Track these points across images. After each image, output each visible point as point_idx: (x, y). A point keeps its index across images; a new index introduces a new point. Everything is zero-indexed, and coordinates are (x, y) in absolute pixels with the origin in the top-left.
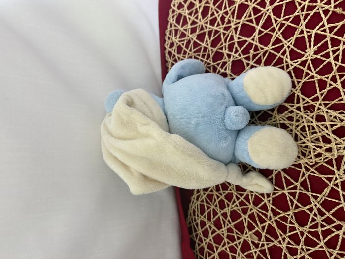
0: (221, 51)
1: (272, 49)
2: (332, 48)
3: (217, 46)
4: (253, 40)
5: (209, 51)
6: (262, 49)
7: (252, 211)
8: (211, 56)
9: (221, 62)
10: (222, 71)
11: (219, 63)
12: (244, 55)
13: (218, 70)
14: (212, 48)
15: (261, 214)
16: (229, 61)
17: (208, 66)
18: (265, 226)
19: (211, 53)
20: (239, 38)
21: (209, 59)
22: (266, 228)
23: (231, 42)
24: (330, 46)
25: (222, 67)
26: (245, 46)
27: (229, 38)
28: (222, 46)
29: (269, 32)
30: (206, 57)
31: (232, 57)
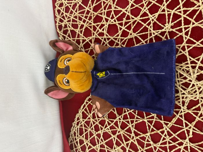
0: (100, 15)
1: (140, 20)
2: (184, 25)
3: (97, 11)
4: (126, 11)
5: (91, 14)
6: (133, 18)
7: (120, 133)
8: (93, 18)
9: (100, 24)
10: (100, 31)
11: (99, 25)
12: (118, 21)
13: (97, 30)
14: (94, 12)
15: (126, 135)
16: (106, 24)
17: (89, 25)
18: (129, 143)
19: (92, 15)
20: (115, 8)
21: (91, 20)
22: (129, 144)
23: (109, 10)
24: (183, 24)
25: (100, 28)
26: (120, 15)
27: (108, 6)
28: (102, 12)
29: (139, 7)
30: (88, 18)
31: (109, 21)
